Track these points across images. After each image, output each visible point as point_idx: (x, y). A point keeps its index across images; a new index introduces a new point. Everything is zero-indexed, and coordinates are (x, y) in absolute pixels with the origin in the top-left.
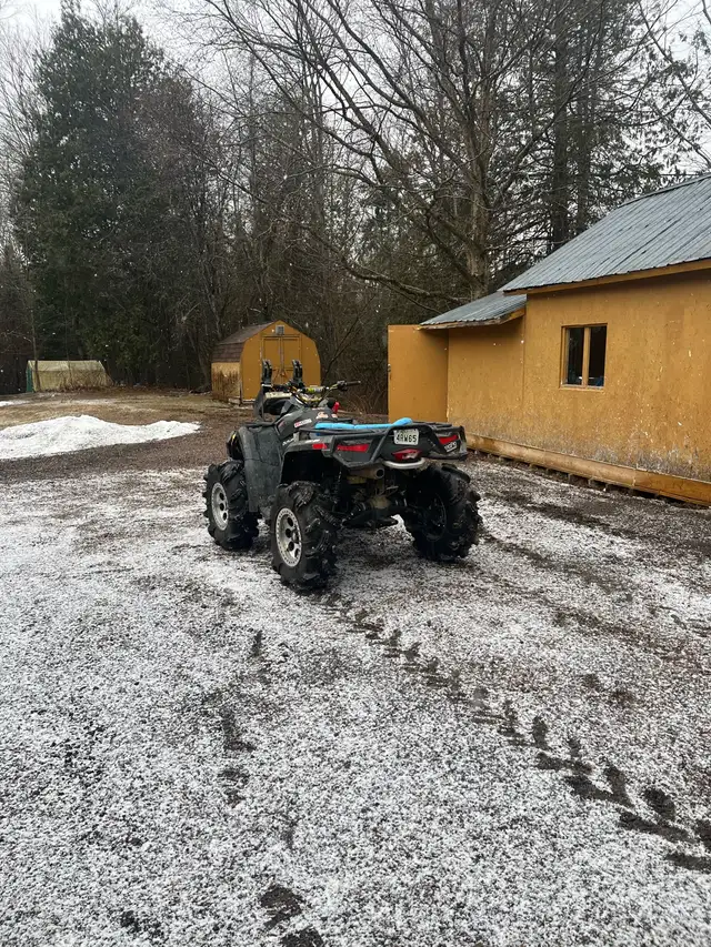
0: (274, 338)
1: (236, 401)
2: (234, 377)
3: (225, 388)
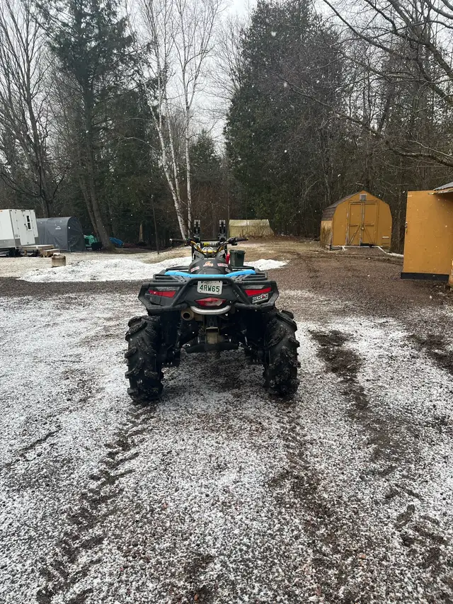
1: (329, 247)
2: (329, 230)
3: (325, 238)
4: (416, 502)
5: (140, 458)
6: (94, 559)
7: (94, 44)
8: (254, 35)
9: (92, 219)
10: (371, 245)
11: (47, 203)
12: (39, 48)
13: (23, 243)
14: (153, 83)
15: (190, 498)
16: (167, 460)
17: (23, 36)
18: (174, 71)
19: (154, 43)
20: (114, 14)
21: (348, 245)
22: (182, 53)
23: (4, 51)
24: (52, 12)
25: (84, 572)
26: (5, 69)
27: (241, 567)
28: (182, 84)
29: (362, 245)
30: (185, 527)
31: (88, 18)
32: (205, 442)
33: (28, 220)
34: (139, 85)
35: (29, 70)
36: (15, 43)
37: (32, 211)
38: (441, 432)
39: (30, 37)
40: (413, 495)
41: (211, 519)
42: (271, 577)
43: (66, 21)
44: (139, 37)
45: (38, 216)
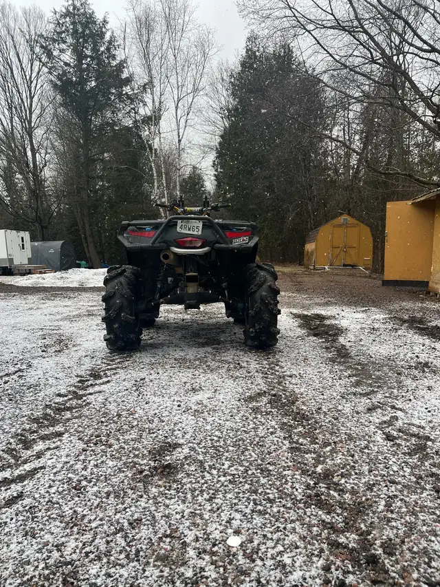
0: (340, 226)
1: (312, 267)
2: (312, 252)
3: (309, 259)
4: (399, 414)
5: (111, 384)
6: (51, 447)
7: (93, 84)
8: (242, 78)
9: (85, 245)
10: (353, 266)
11: (42, 229)
12: (42, 86)
13: (16, 262)
14: (148, 120)
15: (160, 408)
16: (139, 385)
17: (27, 74)
18: (167, 107)
19: (150, 83)
20: (114, 57)
21: (331, 265)
22: (176, 92)
23: (8, 86)
24: (55, 53)
25: (39, 456)
26: (8, 103)
27: (211, 451)
28: (174, 120)
29: (344, 265)
30: (154, 426)
31: (89, 59)
32: (181, 374)
33: (23, 241)
34: (136, 122)
35: (31, 105)
36: (19, 80)
37: (27, 233)
38: (424, 371)
39: (34, 75)
40: (396, 409)
41: (181, 421)
42: (243, 458)
43: (68, 61)
44: (136, 77)
45: (33, 239)
